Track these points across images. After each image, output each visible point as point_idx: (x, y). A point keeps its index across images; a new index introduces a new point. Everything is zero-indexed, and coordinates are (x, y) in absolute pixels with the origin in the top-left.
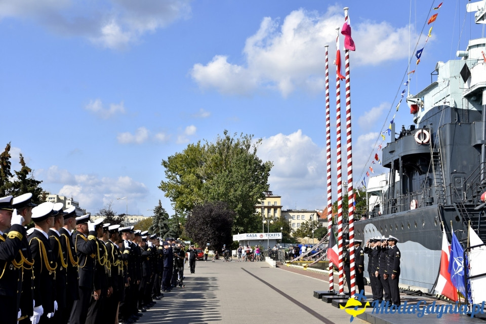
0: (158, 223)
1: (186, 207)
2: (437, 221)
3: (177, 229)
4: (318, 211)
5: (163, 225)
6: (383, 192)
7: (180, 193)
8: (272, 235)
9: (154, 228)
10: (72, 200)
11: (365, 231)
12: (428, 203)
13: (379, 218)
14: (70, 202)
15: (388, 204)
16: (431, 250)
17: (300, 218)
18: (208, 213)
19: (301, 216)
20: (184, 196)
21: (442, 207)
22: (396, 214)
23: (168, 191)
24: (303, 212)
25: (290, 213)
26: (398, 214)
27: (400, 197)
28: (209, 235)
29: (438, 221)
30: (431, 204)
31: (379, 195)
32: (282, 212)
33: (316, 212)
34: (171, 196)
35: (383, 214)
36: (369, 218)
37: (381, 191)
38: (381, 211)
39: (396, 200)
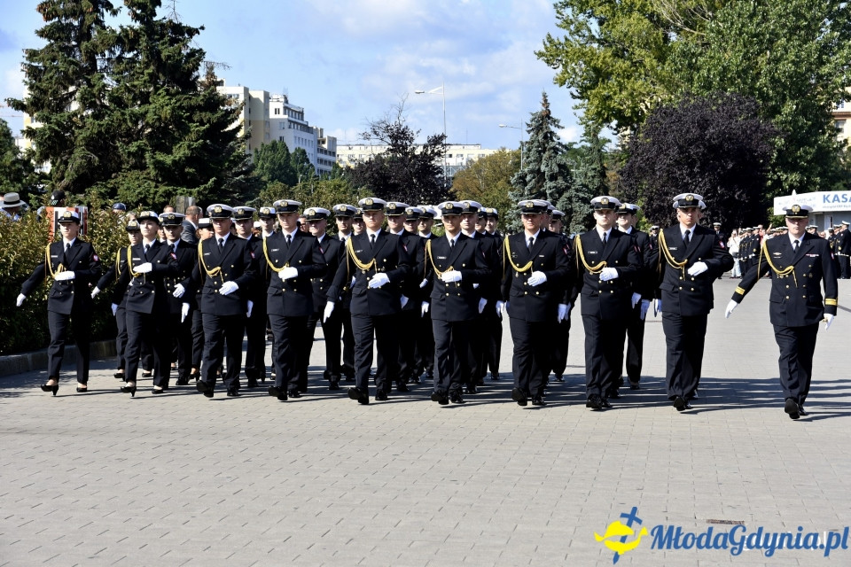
0: (539, 160)
1: (619, 115)
3: (596, 181)
5: (556, 169)
7: (600, 75)
9: (528, 178)
10: (286, 102)
14: (281, 106)
18: (695, 132)
20: (613, 82)
23: (565, 66)
34: (572, 83)
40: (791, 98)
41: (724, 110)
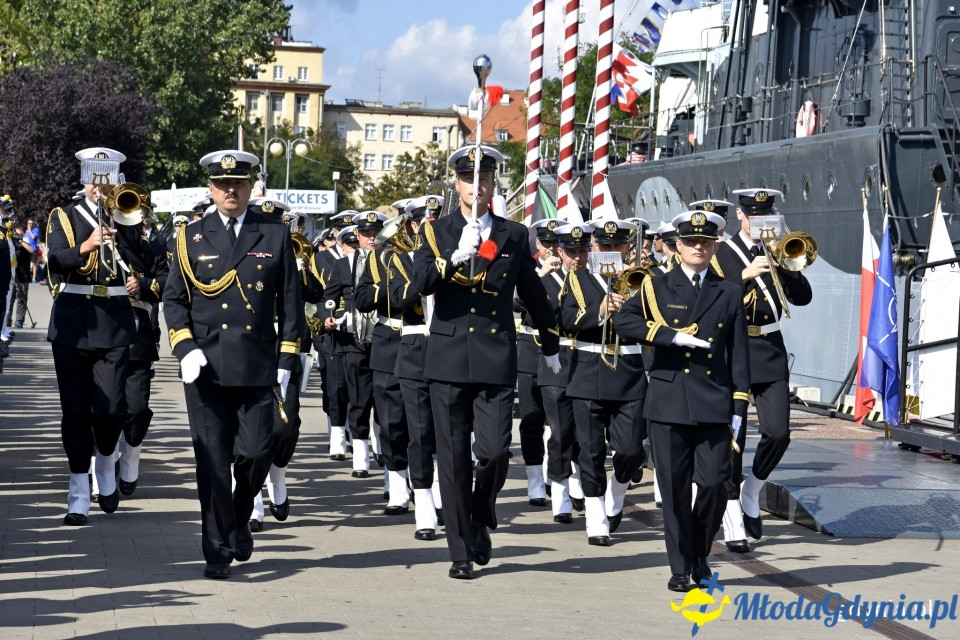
2: (874, 180)
4: (462, 111)
6: (709, 69)
8: (300, 198)
11: (638, 201)
12: (850, 118)
13: (690, 161)
15: (724, 111)
16: (846, 274)
17: (395, 135)
18: (59, 105)
19: (397, 130)
21: (892, 135)
22: (748, 149)
24: (408, 113)
25: (355, 116)
26: (755, 148)
27: (765, 91)
28: (59, 184)
29: (876, 179)
30: (860, 121)
31: (695, 78)
32: (328, 108)
33: (456, 115)
35: (704, 147)
36: (656, 157)
37: (704, 63)
38: (699, 132)
39: (750, 100)
40: (178, 68)
41: (94, 80)
